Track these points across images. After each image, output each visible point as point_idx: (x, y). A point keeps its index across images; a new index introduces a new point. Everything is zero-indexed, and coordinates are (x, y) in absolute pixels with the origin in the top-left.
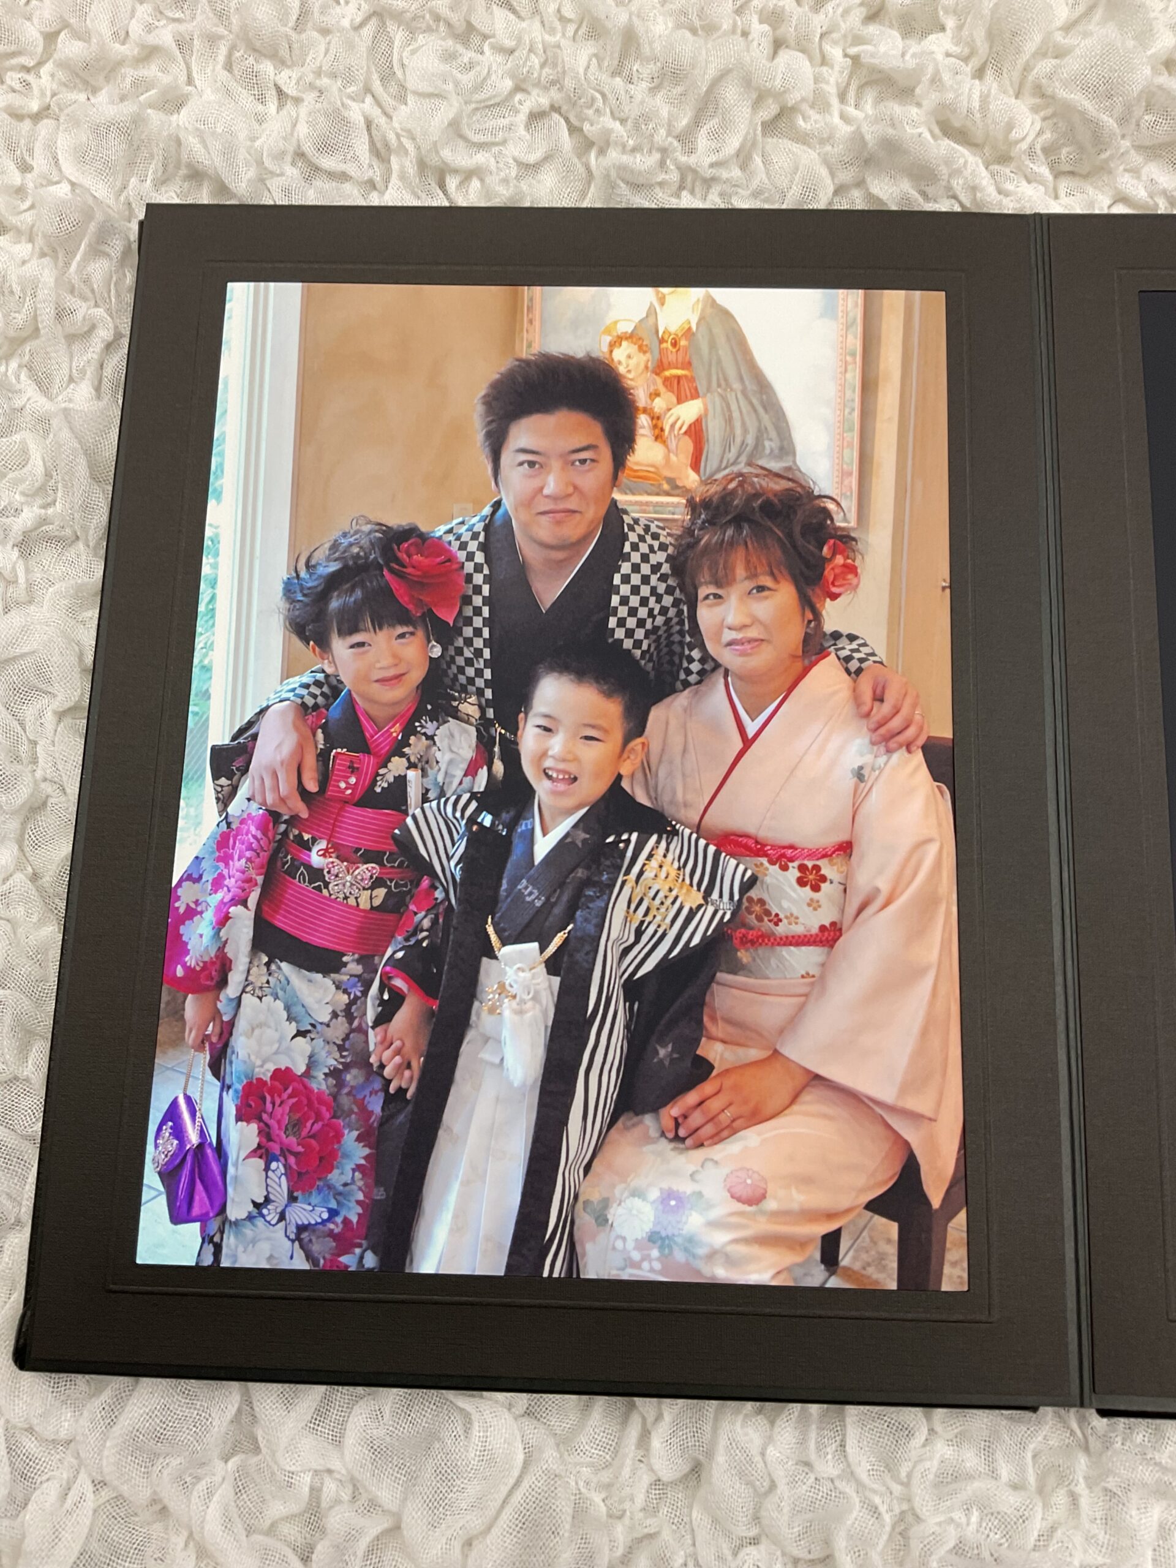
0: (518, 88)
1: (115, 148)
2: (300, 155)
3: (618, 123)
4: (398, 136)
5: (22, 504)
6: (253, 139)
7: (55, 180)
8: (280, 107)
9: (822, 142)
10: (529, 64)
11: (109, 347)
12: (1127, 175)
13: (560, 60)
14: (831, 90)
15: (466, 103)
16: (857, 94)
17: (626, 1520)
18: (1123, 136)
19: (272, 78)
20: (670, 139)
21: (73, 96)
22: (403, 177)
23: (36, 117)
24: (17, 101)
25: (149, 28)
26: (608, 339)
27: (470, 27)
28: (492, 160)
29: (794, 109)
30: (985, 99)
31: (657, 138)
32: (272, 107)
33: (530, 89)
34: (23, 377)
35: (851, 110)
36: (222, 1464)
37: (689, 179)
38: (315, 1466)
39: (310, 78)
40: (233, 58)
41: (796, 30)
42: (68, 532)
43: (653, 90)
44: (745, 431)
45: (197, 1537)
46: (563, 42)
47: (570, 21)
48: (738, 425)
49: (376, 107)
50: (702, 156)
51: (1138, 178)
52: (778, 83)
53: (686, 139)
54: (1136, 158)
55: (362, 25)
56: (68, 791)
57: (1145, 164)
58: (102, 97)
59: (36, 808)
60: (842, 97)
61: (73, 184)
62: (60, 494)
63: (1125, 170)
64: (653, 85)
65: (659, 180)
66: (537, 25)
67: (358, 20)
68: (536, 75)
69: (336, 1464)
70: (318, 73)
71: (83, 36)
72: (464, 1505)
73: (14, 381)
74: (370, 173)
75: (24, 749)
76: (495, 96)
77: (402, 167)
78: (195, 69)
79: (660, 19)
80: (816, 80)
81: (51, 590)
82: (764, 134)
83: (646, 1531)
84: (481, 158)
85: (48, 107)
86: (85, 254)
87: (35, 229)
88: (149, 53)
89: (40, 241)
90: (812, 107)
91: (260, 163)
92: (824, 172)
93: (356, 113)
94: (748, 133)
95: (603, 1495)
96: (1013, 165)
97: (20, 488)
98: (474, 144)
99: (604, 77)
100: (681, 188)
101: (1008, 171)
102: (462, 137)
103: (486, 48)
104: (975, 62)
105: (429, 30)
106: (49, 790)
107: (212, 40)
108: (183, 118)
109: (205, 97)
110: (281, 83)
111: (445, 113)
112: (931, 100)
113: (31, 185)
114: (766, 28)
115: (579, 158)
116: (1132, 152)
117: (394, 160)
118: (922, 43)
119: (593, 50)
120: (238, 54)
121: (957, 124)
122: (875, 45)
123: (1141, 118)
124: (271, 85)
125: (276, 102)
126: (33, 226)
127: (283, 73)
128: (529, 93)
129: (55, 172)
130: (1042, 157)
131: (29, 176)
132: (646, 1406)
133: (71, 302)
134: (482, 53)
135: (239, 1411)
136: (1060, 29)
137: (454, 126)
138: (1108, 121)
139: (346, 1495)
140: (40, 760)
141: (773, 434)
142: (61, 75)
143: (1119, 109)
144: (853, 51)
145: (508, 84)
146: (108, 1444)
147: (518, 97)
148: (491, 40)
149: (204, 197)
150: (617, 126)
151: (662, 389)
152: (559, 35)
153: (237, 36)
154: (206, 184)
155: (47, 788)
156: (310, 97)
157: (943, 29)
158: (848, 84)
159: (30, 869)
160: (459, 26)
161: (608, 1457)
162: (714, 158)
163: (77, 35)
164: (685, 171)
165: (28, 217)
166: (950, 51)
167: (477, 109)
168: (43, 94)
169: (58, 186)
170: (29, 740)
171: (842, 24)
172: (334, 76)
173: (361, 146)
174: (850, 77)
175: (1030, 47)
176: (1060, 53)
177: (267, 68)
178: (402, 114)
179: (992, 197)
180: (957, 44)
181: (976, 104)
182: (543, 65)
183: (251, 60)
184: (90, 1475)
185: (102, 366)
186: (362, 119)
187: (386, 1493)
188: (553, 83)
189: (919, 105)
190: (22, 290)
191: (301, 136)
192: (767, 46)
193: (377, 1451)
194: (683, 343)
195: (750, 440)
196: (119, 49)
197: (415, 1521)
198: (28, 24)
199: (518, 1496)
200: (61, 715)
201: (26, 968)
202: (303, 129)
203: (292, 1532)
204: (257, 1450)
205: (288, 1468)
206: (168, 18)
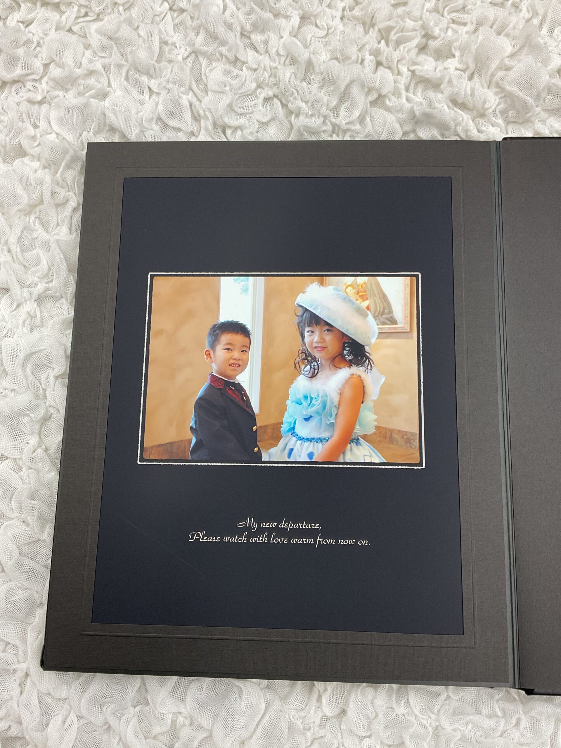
0: (259, 86)
1: (76, 118)
2: (159, 119)
3: (304, 103)
4: (204, 111)
5: (38, 282)
6: (138, 112)
7: (49, 132)
8: (150, 96)
9: (397, 111)
10: (263, 76)
11: (75, 210)
12: (540, 123)
13: (278, 76)
14: (402, 87)
15: (234, 94)
16: (414, 87)
17: (312, 731)
18: (537, 106)
19: (147, 83)
20: (328, 111)
21: (56, 93)
22: (206, 129)
23: (40, 103)
24: (30, 95)
25: (91, 61)
26: (345, 287)
27: (237, 59)
28: (247, 122)
29: (385, 96)
30: (473, 90)
31: (322, 111)
32: (147, 96)
33: (264, 87)
34: (37, 224)
35: (411, 95)
36: (133, 709)
37: (337, 128)
38: (173, 710)
39: (164, 84)
40: (129, 75)
41: (386, 58)
42: (58, 294)
43: (321, 87)
44: (380, 308)
45: (123, 739)
46: (279, 67)
47: (283, 56)
48: (378, 306)
49: (194, 97)
50: (342, 120)
51: (545, 124)
52: (377, 84)
53: (335, 110)
54: (543, 115)
55: (188, 57)
56: (61, 412)
57: (549, 117)
58: (70, 95)
59: (47, 418)
60: (407, 89)
61: (57, 134)
62: (55, 277)
63: (539, 121)
64: (320, 85)
65: (323, 129)
66: (267, 58)
67: (186, 56)
68: (267, 82)
69: (183, 710)
70: (168, 81)
71: (61, 66)
72: (239, 727)
73: (33, 225)
74: (192, 129)
75: (41, 393)
76: (248, 91)
77: (206, 125)
78: (111, 79)
79: (324, 53)
80: (395, 82)
81: (52, 321)
82: (371, 106)
83: (320, 735)
84: (242, 121)
85: (45, 97)
86: (64, 168)
87: (41, 155)
88: (91, 73)
89: (43, 160)
90: (393, 94)
91: (141, 124)
92: (397, 126)
93: (185, 100)
94: (363, 108)
95: (301, 721)
96: (486, 118)
97: (38, 275)
98: (239, 114)
99: (297, 83)
100: (333, 132)
101: (483, 121)
102: (233, 110)
103: (244, 68)
104: (469, 72)
105: (218, 60)
106: (53, 411)
107: (119, 66)
108: (107, 103)
109: (116, 93)
110: (151, 86)
111: (226, 100)
112: (448, 91)
113: (38, 135)
114: (372, 57)
115: (287, 118)
116: (542, 112)
117: (202, 122)
118: (444, 64)
119: (293, 71)
120: (131, 73)
121: (460, 101)
122: (422, 66)
123: (546, 97)
124: (147, 87)
125: (149, 95)
126: (40, 154)
127: (152, 82)
128: (263, 89)
129: (49, 128)
130: (499, 116)
131: (37, 130)
132: (319, 685)
133: (58, 189)
134: (242, 70)
135: (140, 687)
136: (508, 57)
137: (230, 107)
138: (530, 101)
139: (187, 722)
140: (48, 397)
141: (387, 308)
142: (51, 83)
143: (535, 93)
144: (412, 68)
145: (254, 85)
146: (83, 701)
147: (259, 91)
148: (247, 65)
149: (117, 139)
150: (303, 105)
151: (359, 298)
152: (277, 63)
153: (131, 64)
154: (117, 133)
155: (52, 410)
156: (164, 93)
157: (454, 56)
158: (410, 83)
159: (44, 447)
160: (232, 58)
161: (303, 706)
162: (347, 120)
163: (59, 66)
164: (334, 125)
165: (38, 149)
166: (457, 67)
167: (240, 97)
168: (43, 90)
169: (51, 135)
170: (43, 388)
171: (407, 56)
172: (175, 83)
173: (188, 116)
174: (411, 80)
175: (493, 66)
176: (508, 69)
177: (144, 79)
178: (207, 100)
179: (475, 134)
180: (461, 63)
181: (469, 93)
182: (270, 77)
183: (137, 76)
184: (76, 713)
185: (71, 217)
186: (188, 103)
187: (205, 722)
188: (275, 85)
189: (442, 93)
190: (36, 184)
191: (160, 111)
192: (373, 65)
193: (201, 705)
194: (364, 286)
195: (381, 310)
196: (78, 71)
197: (218, 734)
198: (36, 60)
199: (264, 721)
200: (56, 378)
201: (44, 491)
202: (161, 108)
203: (164, 740)
204: (148, 704)
205: (161, 712)
206: (99, 56)
